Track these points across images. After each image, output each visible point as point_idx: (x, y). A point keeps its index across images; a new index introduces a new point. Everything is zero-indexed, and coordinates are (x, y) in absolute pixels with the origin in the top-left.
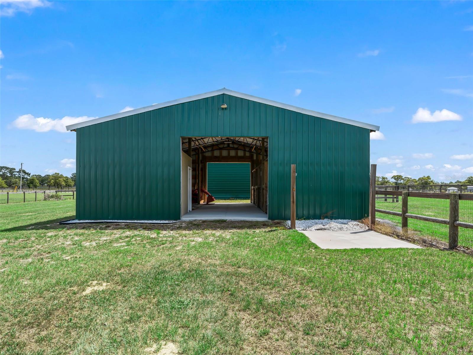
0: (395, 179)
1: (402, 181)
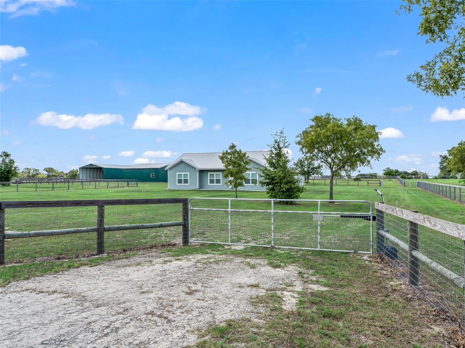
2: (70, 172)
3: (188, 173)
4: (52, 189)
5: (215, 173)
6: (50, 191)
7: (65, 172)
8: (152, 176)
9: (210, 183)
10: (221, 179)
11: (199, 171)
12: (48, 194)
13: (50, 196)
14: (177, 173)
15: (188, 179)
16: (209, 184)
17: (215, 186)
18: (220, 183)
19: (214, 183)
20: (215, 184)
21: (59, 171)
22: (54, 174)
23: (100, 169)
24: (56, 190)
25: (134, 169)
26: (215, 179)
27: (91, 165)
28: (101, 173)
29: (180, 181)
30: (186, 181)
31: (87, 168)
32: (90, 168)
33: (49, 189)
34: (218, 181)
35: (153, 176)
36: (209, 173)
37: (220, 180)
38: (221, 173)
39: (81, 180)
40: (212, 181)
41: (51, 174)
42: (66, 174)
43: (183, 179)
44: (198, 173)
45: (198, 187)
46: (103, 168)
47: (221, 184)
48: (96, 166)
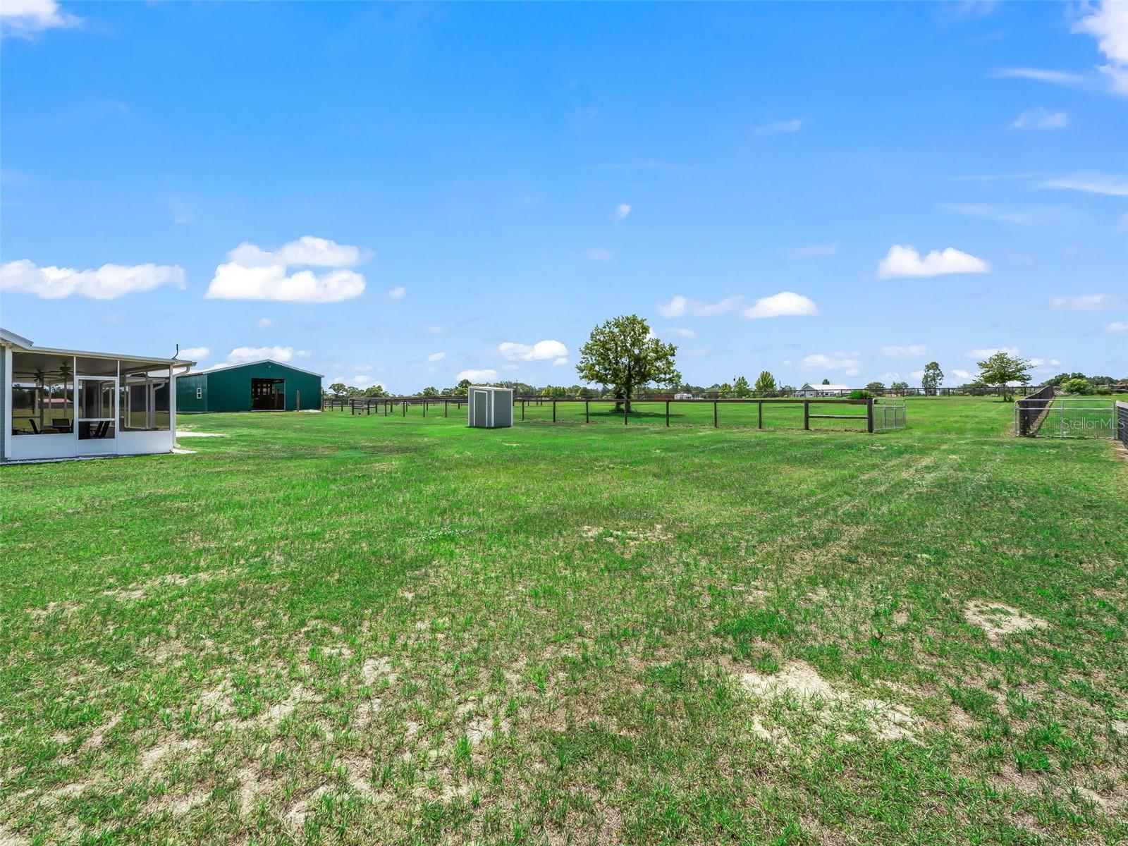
0: (335, 390)
1: (345, 393)
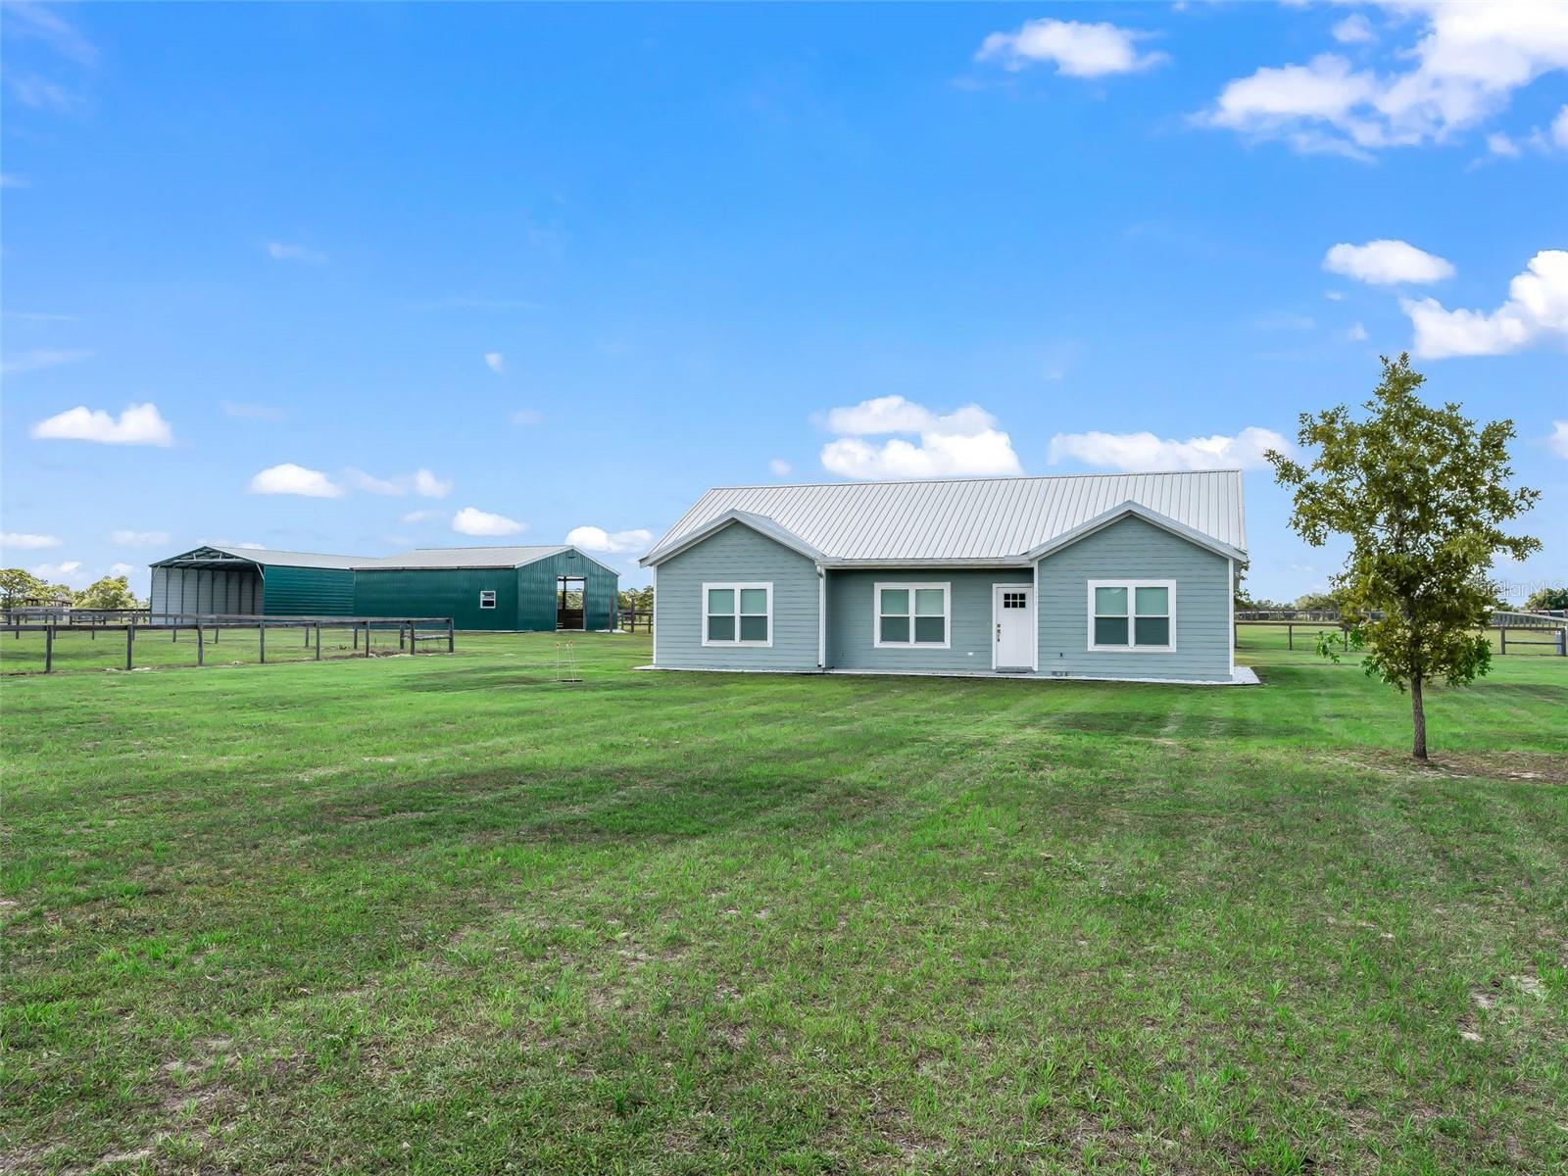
2: (95, 587)
3: (769, 586)
4: (42, 665)
5: (912, 587)
6: (32, 674)
7: (73, 590)
8: (486, 603)
9: (884, 639)
10: (947, 615)
11: (827, 571)
12: (28, 704)
13: (47, 718)
14: (706, 587)
15: (770, 614)
16: (877, 643)
17: (912, 654)
18: (941, 639)
19: (907, 640)
20: (912, 644)
21: (50, 585)
22: (31, 594)
23: (244, 573)
24: (66, 673)
25: (403, 570)
26: (912, 615)
27: (206, 551)
28: (247, 587)
29: (720, 628)
30: (755, 627)
31: (185, 567)
32: (200, 568)
33: (23, 666)
34: (930, 629)
35: (491, 603)
36: (879, 587)
37: (939, 622)
38: (946, 587)
39: (175, 617)
40: (894, 629)
41: (19, 596)
42: (81, 596)
43: (737, 614)
44: (822, 582)
45: (822, 661)
46: (262, 566)
47: (947, 644)
48: (225, 556)
